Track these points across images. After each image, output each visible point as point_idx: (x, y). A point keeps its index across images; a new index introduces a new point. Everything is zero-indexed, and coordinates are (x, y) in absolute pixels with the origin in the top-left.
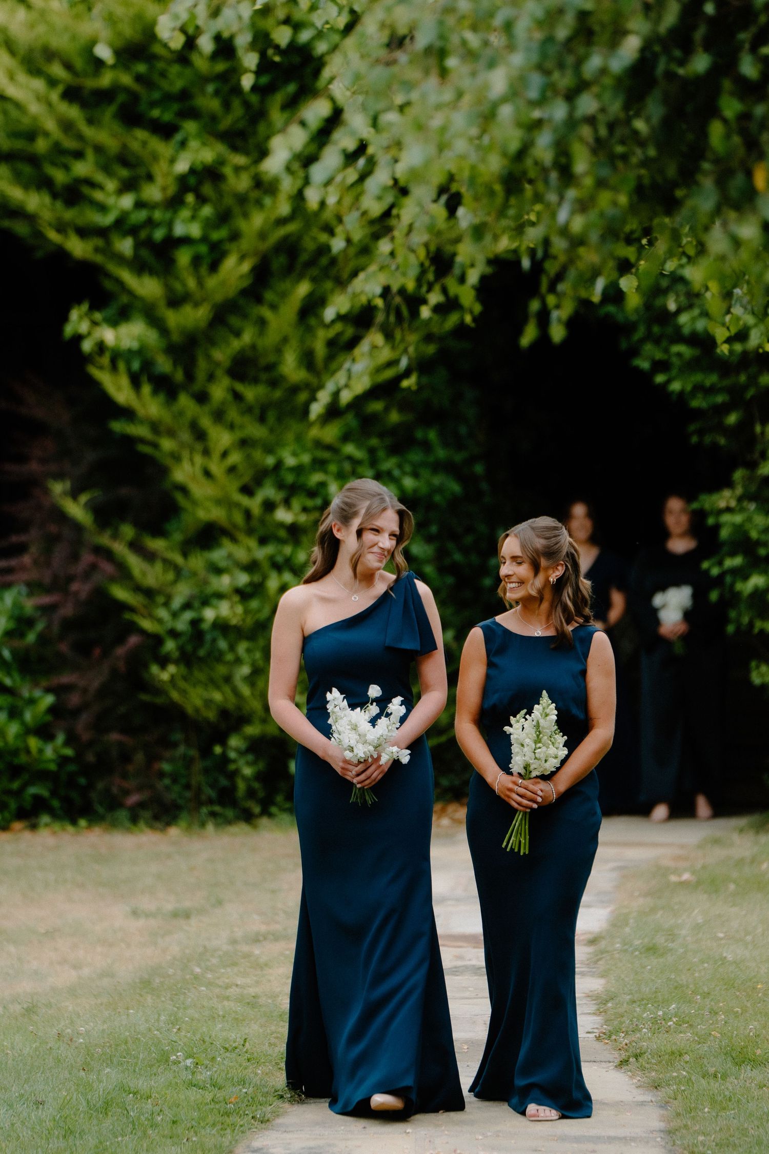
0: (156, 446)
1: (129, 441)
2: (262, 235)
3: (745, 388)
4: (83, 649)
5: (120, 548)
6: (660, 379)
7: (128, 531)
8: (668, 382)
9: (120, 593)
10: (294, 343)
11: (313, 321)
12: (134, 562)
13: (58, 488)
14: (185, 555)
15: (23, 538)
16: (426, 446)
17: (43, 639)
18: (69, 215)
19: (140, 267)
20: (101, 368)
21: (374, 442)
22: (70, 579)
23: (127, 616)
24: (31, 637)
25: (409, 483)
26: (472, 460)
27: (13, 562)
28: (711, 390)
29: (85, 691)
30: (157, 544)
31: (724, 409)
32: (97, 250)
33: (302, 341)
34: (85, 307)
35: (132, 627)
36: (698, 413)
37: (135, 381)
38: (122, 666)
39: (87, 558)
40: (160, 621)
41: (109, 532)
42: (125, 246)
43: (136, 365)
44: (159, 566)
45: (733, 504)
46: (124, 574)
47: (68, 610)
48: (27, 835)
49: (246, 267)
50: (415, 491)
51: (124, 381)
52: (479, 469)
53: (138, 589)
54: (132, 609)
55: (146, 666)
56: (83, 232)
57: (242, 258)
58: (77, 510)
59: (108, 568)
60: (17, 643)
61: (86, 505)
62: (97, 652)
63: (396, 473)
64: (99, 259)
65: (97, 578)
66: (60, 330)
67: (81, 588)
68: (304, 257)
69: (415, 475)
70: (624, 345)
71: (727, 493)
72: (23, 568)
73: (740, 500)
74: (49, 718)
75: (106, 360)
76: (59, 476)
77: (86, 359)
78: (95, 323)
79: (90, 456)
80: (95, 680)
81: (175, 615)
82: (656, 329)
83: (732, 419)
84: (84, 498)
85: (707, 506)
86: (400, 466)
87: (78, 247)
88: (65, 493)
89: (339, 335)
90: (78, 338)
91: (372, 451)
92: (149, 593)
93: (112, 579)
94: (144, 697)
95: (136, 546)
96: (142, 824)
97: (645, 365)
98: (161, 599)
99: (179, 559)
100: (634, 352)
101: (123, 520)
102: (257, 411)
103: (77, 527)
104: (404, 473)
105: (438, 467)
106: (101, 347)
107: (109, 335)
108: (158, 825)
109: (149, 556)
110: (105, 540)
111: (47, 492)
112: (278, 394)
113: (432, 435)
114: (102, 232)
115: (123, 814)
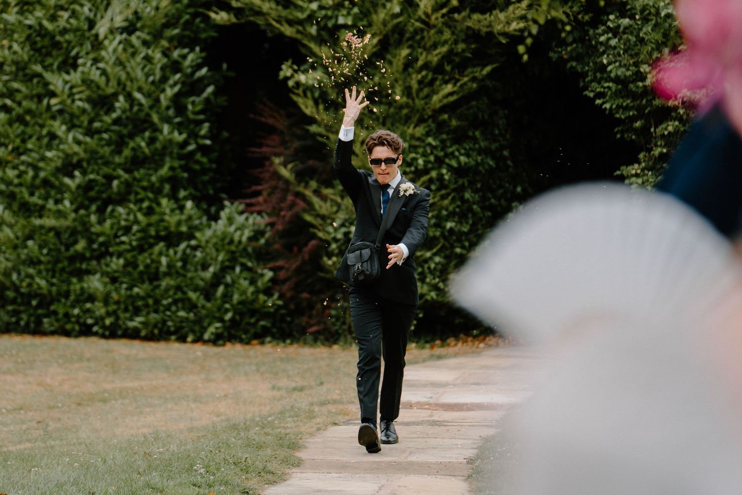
0: (328, 138)
1: (314, 135)
2: (384, 24)
3: (646, 107)
4: (289, 248)
5: (308, 193)
6: (598, 102)
7: (314, 184)
8: (603, 103)
9: (308, 218)
10: (400, 82)
11: (410, 70)
12: (316, 200)
13: (277, 160)
14: (342, 198)
15: (259, 188)
16: (475, 140)
17: (268, 243)
18: (284, 13)
19: (320, 41)
20: (298, 95)
21: (444, 136)
22: (281, 210)
23: (312, 230)
24: (262, 241)
25: (463, 159)
26: (502, 148)
27: (253, 201)
28: (627, 108)
29: (288, 270)
30: (327, 191)
31: (633, 119)
32: (298, 32)
33: (404, 81)
34: (289, 63)
35: (314, 236)
36: (620, 121)
37: (316, 103)
38: (306, 257)
39: (290, 198)
40: (329, 233)
41: (303, 184)
42: (313, 30)
43: (317, 94)
44: (329, 203)
45: (639, 171)
46: (310, 207)
47: (280, 227)
48: (258, 347)
49: (375, 41)
50: (466, 164)
51: (310, 103)
52: (506, 153)
53: (318, 216)
54: (314, 226)
55: (321, 257)
56: (290, 23)
57: (373, 36)
58: (285, 172)
59: (302, 204)
60: (254, 244)
61: (291, 169)
62: (295, 249)
63: (457, 153)
64: (299, 36)
65: (296, 209)
66: (278, 75)
67: (287, 214)
68: (408, 35)
69: (467, 155)
70: (582, 84)
71: (636, 166)
72: (258, 204)
73: (643, 170)
74: (270, 284)
75: (300, 91)
76: (277, 155)
77: (290, 90)
78: (296, 71)
79: (296, 144)
80: (295, 264)
81: (336, 230)
82: (599, 75)
83: (638, 124)
84: (290, 166)
85: (625, 173)
86: (458, 150)
87: (288, 31)
88: (280, 164)
89: (424, 77)
90: (287, 79)
91: (443, 142)
92: (323, 218)
93: (305, 211)
94: (322, 275)
95: (316, 192)
96: (319, 343)
97: (592, 95)
98: (329, 221)
99: (339, 199)
100: (586, 88)
101: (312, 179)
102: (381, 120)
103: (287, 182)
104: (461, 154)
105: (480, 152)
106: (298, 84)
107: (302, 78)
108: (327, 343)
109: (324, 198)
110: (301, 189)
111: (272, 164)
112: (392, 110)
113: (477, 133)
114: (301, 22)
115: (309, 338)
